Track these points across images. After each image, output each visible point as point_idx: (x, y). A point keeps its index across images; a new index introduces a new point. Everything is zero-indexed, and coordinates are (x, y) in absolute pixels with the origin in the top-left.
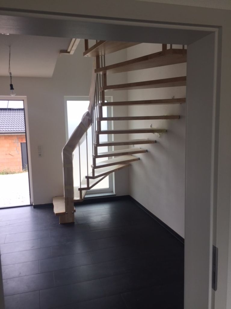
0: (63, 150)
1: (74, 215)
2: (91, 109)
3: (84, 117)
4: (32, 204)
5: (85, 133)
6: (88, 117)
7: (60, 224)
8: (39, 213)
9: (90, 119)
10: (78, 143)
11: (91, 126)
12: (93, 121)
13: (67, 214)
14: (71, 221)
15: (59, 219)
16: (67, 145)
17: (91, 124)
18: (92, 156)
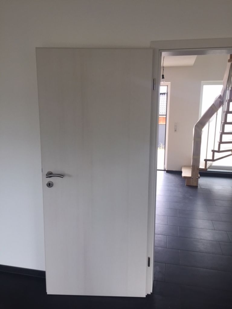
0: (195, 126)
1: (198, 181)
2: (223, 93)
3: (216, 99)
4: (165, 169)
5: (216, 114)
6: (220, 99)
7: (187, 185)
8: (170, 176)
9: (221, 101)
10: (208, 121)
11: (222, 107)
12: (224, 103)
13: (192, 178)
14: (195, 185)
15: (186, 182)
16: (199, 122)
17: (222, 105)
18: (219, 132)
